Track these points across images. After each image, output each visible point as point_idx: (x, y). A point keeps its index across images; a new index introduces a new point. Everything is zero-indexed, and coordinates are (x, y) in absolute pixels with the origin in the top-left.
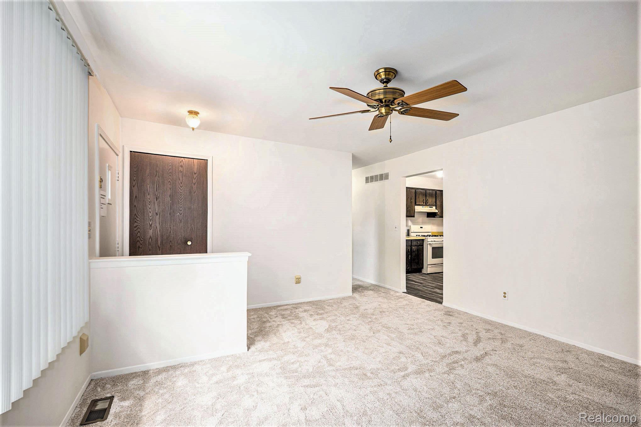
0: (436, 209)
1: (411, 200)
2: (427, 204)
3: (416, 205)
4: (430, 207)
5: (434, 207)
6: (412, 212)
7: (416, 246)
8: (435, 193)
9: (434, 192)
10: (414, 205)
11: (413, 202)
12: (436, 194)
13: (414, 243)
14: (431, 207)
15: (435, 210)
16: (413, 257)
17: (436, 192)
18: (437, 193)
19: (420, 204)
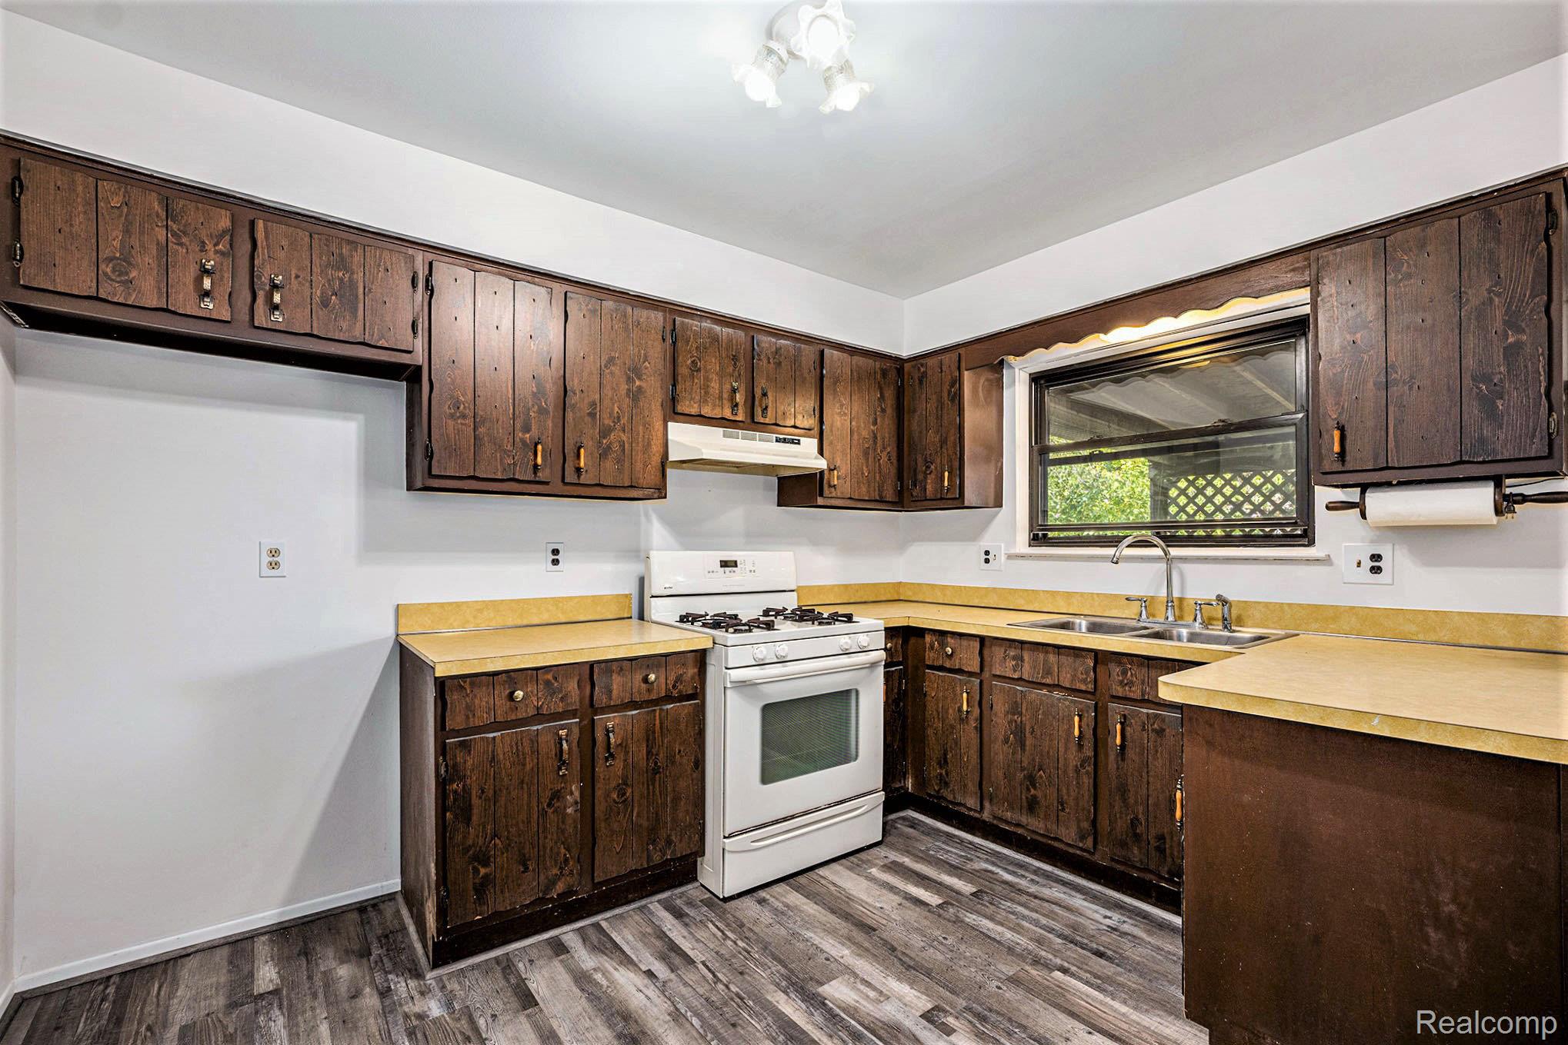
0: (821, 452)
1: (629, 380)
2: (759, 418)
3: (673, 412)
4: (778, 440)
5: (810, 444)
6: (639, 457)
7: (633, 705)
8: (816, 357)
9: (809, 353)
10: (657, 414)
11: (649, 392)
12: (822, 367)
13: (618, 686)
14: (785, 441)
15: (816, 458)
16: (607, 795)
17: (822, 353)
18: (827, 361)
19: (707, 411)
